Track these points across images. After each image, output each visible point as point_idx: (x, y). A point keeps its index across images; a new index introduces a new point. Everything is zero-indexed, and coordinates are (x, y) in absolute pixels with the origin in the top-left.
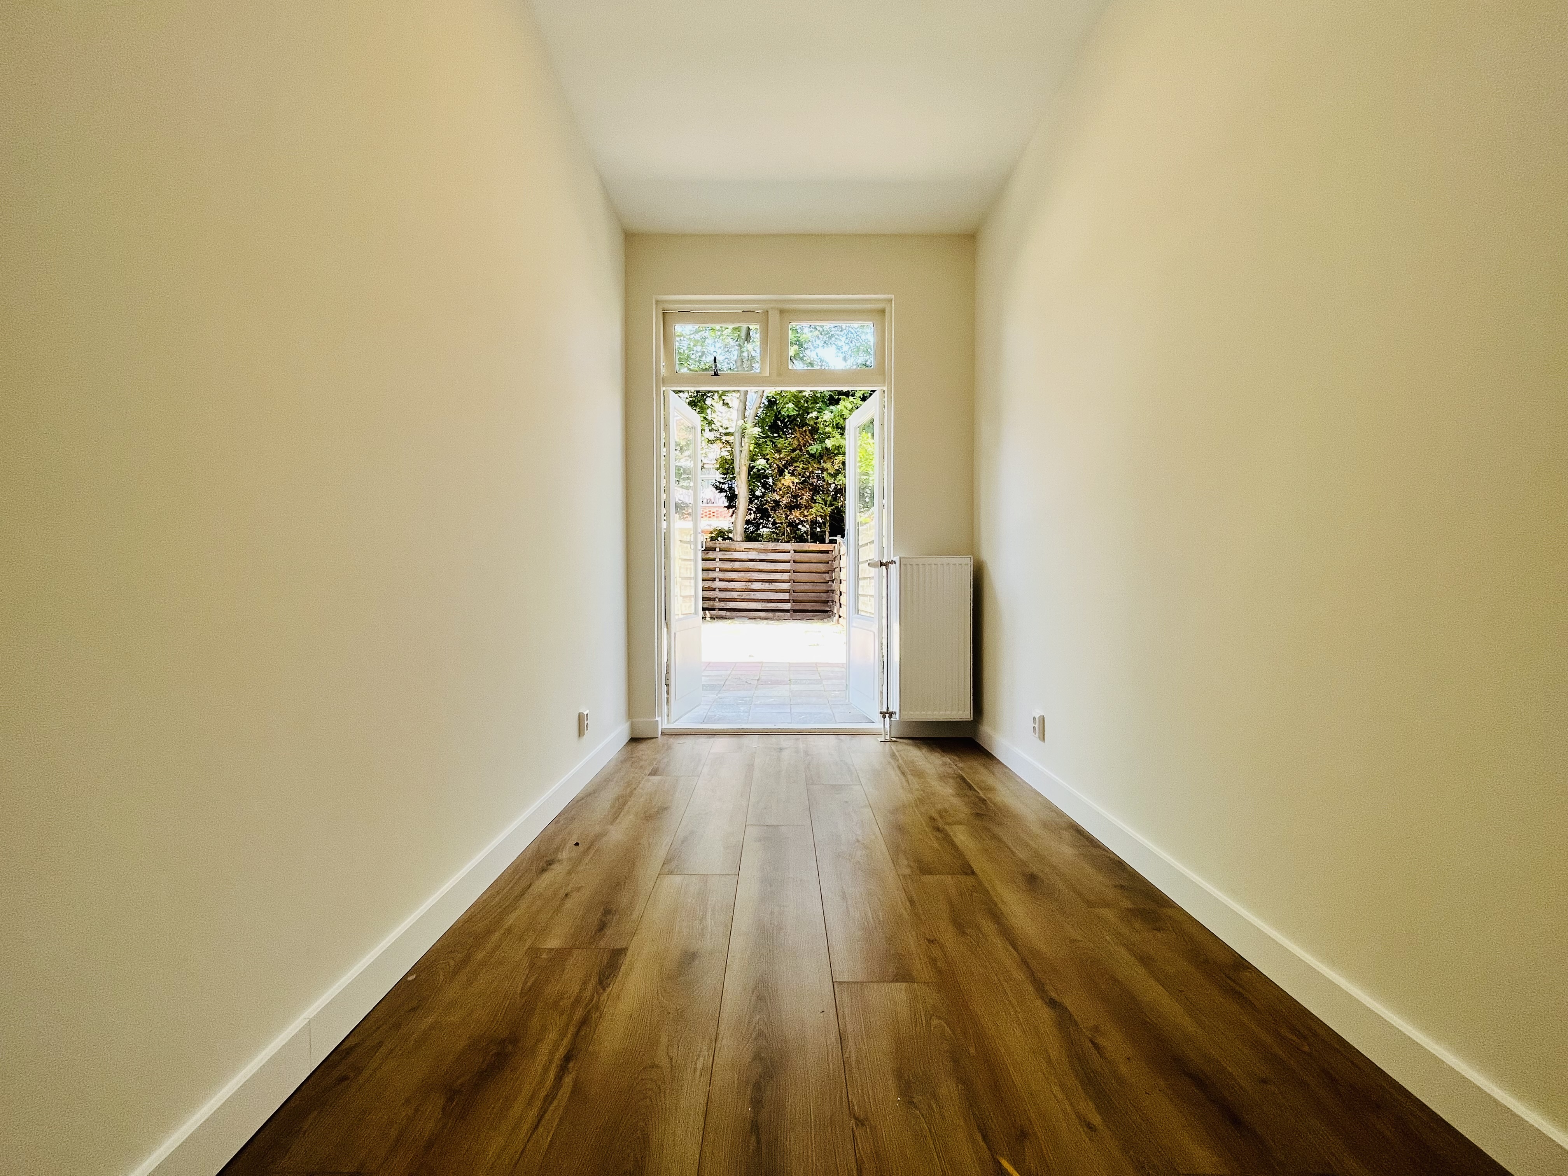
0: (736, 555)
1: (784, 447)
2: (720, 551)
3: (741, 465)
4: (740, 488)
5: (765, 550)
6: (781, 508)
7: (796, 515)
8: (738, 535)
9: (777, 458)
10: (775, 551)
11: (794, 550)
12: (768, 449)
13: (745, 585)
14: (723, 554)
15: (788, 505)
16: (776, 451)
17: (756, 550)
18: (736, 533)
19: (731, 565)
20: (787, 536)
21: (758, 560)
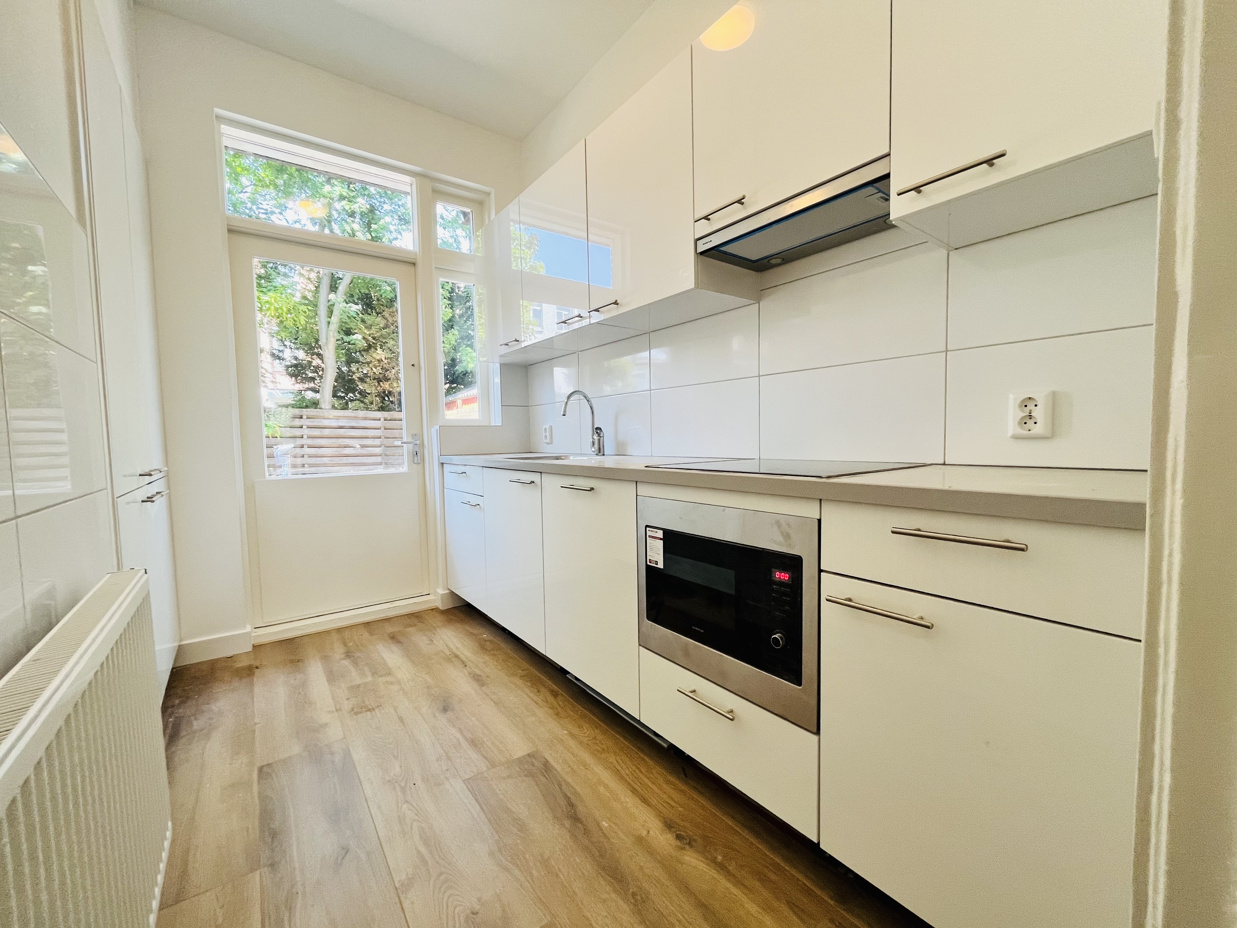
0: (326, 423)
1: (374, 324)
2: (307, 418)
3: (328, 337)
4: (328, 358)
5: (356, 418)
6: (370, 379)
7: (385, 387)
8: (327, 404)
9: (368, 333)
10: (365, 419)
11: (384, 418)
12: (359, 324)
13: (337, 451)
14: (310, 422)
15: (377, 377)
16: (366, 327)
17: (346, 418)
18: (324, 402)
19: (321, 432)
20: (376, 405)
21: (348, 427)
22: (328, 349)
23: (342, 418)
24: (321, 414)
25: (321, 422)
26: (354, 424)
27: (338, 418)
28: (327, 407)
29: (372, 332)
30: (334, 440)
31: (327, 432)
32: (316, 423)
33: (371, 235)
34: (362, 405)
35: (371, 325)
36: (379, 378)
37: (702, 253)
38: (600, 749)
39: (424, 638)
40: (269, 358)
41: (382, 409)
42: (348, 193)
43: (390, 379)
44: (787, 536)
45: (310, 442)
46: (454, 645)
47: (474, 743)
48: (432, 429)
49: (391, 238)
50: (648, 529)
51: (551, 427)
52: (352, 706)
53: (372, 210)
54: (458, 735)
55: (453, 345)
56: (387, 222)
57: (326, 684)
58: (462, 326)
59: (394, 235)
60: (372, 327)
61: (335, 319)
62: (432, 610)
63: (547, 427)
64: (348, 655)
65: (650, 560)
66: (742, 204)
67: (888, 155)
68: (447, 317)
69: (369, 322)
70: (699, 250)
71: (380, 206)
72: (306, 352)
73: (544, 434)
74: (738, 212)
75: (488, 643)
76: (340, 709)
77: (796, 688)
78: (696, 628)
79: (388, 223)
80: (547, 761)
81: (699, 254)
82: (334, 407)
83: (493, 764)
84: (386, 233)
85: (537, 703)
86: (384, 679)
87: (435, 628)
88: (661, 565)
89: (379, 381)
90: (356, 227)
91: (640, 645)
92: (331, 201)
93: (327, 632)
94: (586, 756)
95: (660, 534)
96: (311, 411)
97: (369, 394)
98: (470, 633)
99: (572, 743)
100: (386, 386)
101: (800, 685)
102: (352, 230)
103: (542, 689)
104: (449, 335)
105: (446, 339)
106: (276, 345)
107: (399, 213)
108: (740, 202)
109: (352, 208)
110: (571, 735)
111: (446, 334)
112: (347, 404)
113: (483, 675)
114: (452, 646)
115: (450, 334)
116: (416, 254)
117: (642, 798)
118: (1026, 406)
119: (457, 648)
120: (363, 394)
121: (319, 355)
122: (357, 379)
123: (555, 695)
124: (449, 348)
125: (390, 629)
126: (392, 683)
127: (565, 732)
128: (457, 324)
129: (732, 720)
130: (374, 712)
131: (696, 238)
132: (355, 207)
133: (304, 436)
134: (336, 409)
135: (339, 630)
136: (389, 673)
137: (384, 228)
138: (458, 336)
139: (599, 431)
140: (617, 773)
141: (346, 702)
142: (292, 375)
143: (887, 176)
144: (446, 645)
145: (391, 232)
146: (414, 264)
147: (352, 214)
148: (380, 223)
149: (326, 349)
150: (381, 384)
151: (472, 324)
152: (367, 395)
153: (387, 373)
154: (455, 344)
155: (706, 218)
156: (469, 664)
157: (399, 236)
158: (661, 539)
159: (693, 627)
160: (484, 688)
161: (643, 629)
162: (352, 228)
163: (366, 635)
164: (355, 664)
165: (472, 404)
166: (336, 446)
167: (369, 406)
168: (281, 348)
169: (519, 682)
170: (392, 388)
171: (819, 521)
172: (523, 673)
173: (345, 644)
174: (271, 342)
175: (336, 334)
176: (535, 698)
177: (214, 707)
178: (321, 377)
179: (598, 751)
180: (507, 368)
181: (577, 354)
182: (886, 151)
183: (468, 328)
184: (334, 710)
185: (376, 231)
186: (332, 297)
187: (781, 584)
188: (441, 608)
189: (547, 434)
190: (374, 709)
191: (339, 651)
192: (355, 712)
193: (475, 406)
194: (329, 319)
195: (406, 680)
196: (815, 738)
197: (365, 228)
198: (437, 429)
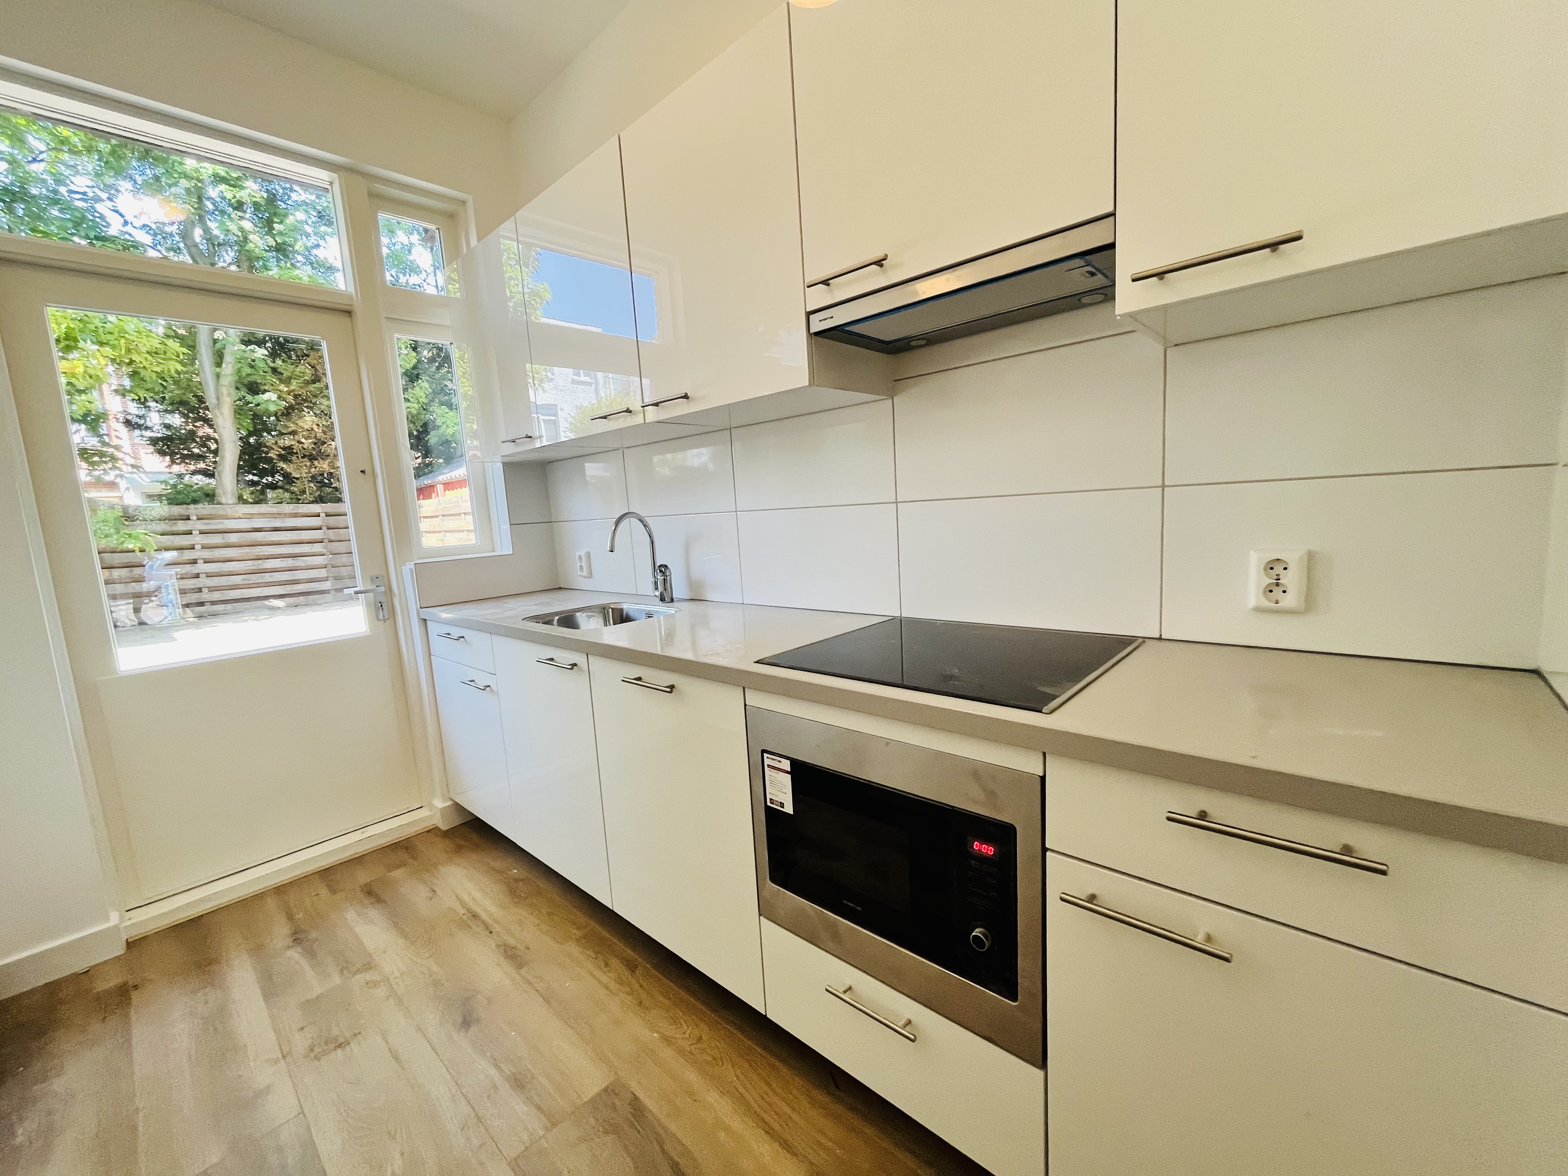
0: (230, 524)
1: (295, 377)
2: (198, 519)
3: (220, 396)
4: (224, 428)
5: (279, 515)
6: (298, 457)
7: (322, 468)
8: (229, 496)
9: (286, 389)
10: (296, 515)
11: (326, 513)
12: (268, 378)
13: (254, 565)
14: (204, 524)
15: (307, 454)
16: (281, 381)
17: (264, 516)
18: (224, 493)
19: (223, 538)
20: (310, 494)
21: (269, 529)
22: (221, 413)
23: (257, 516)
24: (221, 512)
25: (222, 523)
26: (278, 523)
27: (250, 516)
28: (230, 502)
29: (292, 388)
30: (247, 550)
31: (233, 538)
32: (215, 525)
33: (276, 241)
34: (287, 495)
35: (290, 378)
36: (311, 455)
37: (817, 334)
38: (710, 1059)
39: (421, 887)
40: (123, 430)
41: (320, 500)
42: (227, 173)
43: (328, 456)
44: (992, 795)
45: (207, 554)
46: (470, 894)
47: (519, 1083)
48: (403, 568)
49: (309, 244)
50: (765, 755)
51: (588, 555)
52: (310, 1042)
53: (272, 199)
54: (493, 1072)
55: (423, 403)
56: (299, 219)
57: (262, 1004)
58: (434, 376)
59: (313, 240)
60: (292, 381)
61: (228, 368)
62: (429, 831)
63: (583, 554)
64: (297, 938)
65: (770, 799)
66: (882, 266)
67: (1113, 214)
68: (410, 363)
69: (286, 374)
70: (812, 331)
71: (284, 194)
72: (186, 416)
73: (579, 564)
74: (874, 279)
75: (521, 884)
76: (290, 1053)
77: (1010, 1004)
78: (850, 904)
79: (301, 222)
80: (636, 1098)
81: (813, 335)
82: (241, 500)
83: (553, 1121)
84: (299, 237)
85: (607, 988)
86: (360, 978)
87: (435, 866)
88: (789, 809)
89: (312, 458)
90: (247, 225)
91: (760, 915)
92: (200, 185)
93: (259, 897)
94: (692, 1076)
95: (786, 765)
96: (204, 508)
97: (297, 479)
98: (493, 869)
99: (667, 1053)
100: (324, 466)
101: (1015, 999)
102: (241, 229)
103: (615, 962)
104: (415, 389)
105: (412, 395)
106: (134, 409)
107: (318, 207)
108: (879, 263)
109: (238, 197)
110: (667, 1040)
111: (411, 388)
112: (263, 492)
113: (518, 946)
114: (466, 898)
115: (417, 388)
116: (350, 297)
117: (781, 1141)
118: (1272, 568)
119: (474, 899)
120: (288, 478)
121: (207, 421)
122: (275, 457)
123: (632, 967)
124: (417, 408)
125: (363, 876)
126: (375, 984)
127: (655, 1035)
128: (424, 373)
129: (913, 1041)
130: (347, 1048)
131: (808, 310)
132: (243, 195)
133: (196, 547)
134: (245, 502)
135: (280, 890)
136: (369, 966)
137: (296, 229)
138: (429, 390)
139: (663, 569)
140: (740, 1100)
141: (298, 1035)
142: (162, 453)
143: (1112, 246)
144: (457, 896)
145: (308, 235)
146: (349, 313)
147: (239, 206)
148: (287, 221)
149: (218, 414)
150: (316, 463)
151: (448, 372)
152: (295, 480)
153: (323, 448)
154: (426, 401)
155: (826, 282)
156: (496, 928)
157: (322, 242)
158: (787, 772)
159: (845, 902)
160: (523, 971)
161: (765, 893)
162: (241, 228)
163: (324, 892)
164: (311, 954)
165: (459, 489)
166: (252, 558)
167: (299, 497)
168: (142, 412)
169: (574, 949)
170: (333, 468)
171: (1043, 779)
172: (578, 933)
173: (290, 917)
174: (124, 404)
175: (233, 391)
176: (604, 979)
177: (58, 1085)
178: (216, 453)
179: (707, 1062)
180: (512, 468)
181: (621, 451)
182: (1110, 209)
183: (443, 378)
184: (280, 1056)
185: (281, 233)
186: (219, 335)
187: (983, 859)
188: (444, 827)
189: (583, 564)
190: (348, 1043)
191: (281, 932)
192: (314, 1053)
193: (464, 493)
194: (218, 370)
195: (397, 974)
196: (1040, 1073)
197: (264, 227)
198: (411, 569)
